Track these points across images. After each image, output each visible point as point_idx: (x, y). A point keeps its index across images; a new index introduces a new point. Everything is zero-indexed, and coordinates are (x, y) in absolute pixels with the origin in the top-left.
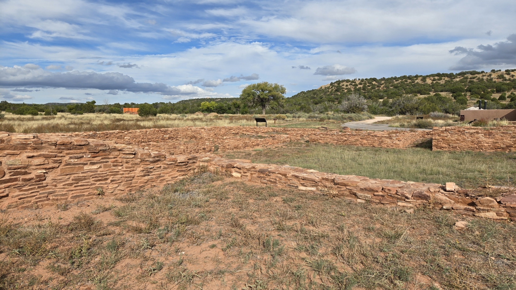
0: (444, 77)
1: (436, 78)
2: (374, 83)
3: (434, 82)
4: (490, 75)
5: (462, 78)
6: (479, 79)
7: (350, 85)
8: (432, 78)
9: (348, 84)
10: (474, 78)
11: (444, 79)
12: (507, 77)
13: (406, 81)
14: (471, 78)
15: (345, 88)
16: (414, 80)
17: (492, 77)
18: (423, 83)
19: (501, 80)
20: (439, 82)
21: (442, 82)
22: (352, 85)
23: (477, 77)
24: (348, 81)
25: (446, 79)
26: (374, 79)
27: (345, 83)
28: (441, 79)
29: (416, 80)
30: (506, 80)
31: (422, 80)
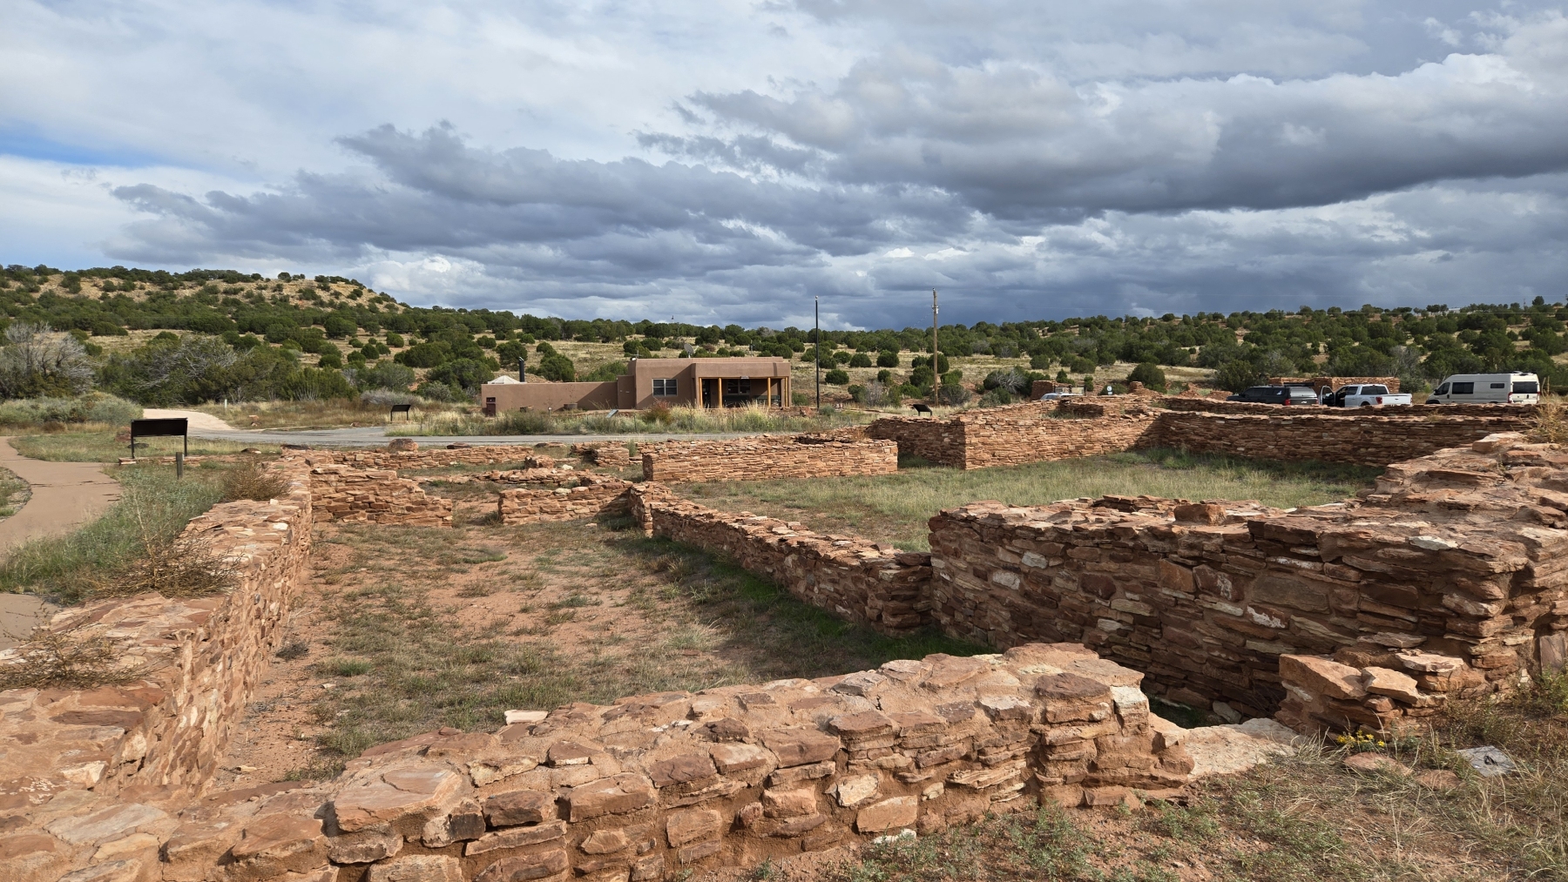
0: (141, 280)
1: (115, 281)
3: (111, 295)
5: (201, 288)
8: (101, 283)
10: (236, 292)
11: (142, 288)
14: (226, 292)
16: (33, 282)
18: (71, 296)
20: (128, 294)
21: (138, 296)
25: (149, 287)
28: (133, 287)
29: (41, 282)
31: (63, 285)
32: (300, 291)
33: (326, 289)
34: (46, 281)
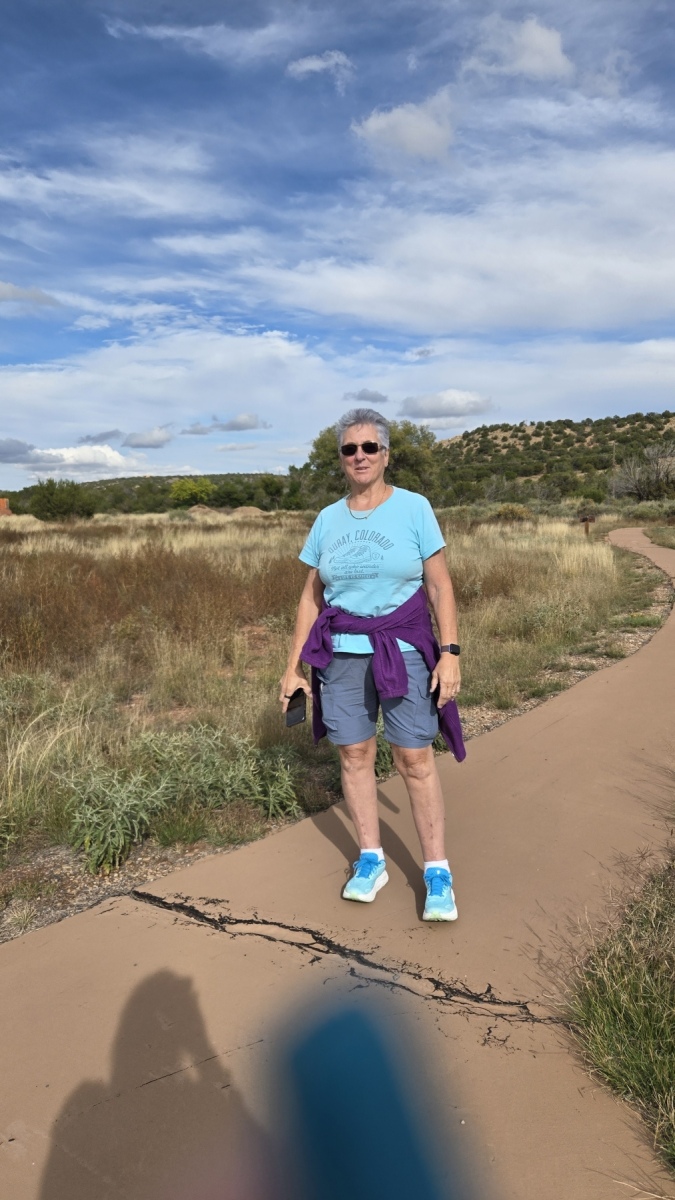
2: (568, 431)
7: (512, 437)
9: (508, 434)
13: (643, 427)
15: (502, 444)
22: (516, 436)
24: (505, 428)
26: (568, 424)
27: (500, 434)
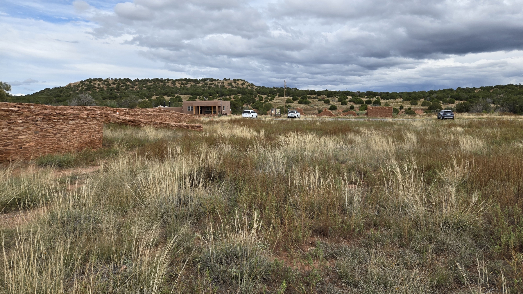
0: (190, 81)
1: (184, 82)
2: (128, 83)
3: (182, 86)
4: (223, 83)
5: (204, 83)
6: (215, 85)
7: (102, 84)
8: (180, 82)
9: (100, 83)
10: (212, 84)
11: (190, 84)
12: (234, 84)
13: (159, 84)
14: (210, 84)
15: (97, 86)
16: (165, 83)
17: (224, 84)
18: (173, 86)
19: (230, 87)
20: (186, 86)
21: (188, 86)
22: (104, 84)
23: (214, 83)
24: (100, 80)
25: (192, 83)
26: (128, 80)
27: (97, 82)
28: (188, 84)
30: (233, 87)
31: (172, 83)
32: (228, 83)
33: (235, 82)
34: (168, 82)
